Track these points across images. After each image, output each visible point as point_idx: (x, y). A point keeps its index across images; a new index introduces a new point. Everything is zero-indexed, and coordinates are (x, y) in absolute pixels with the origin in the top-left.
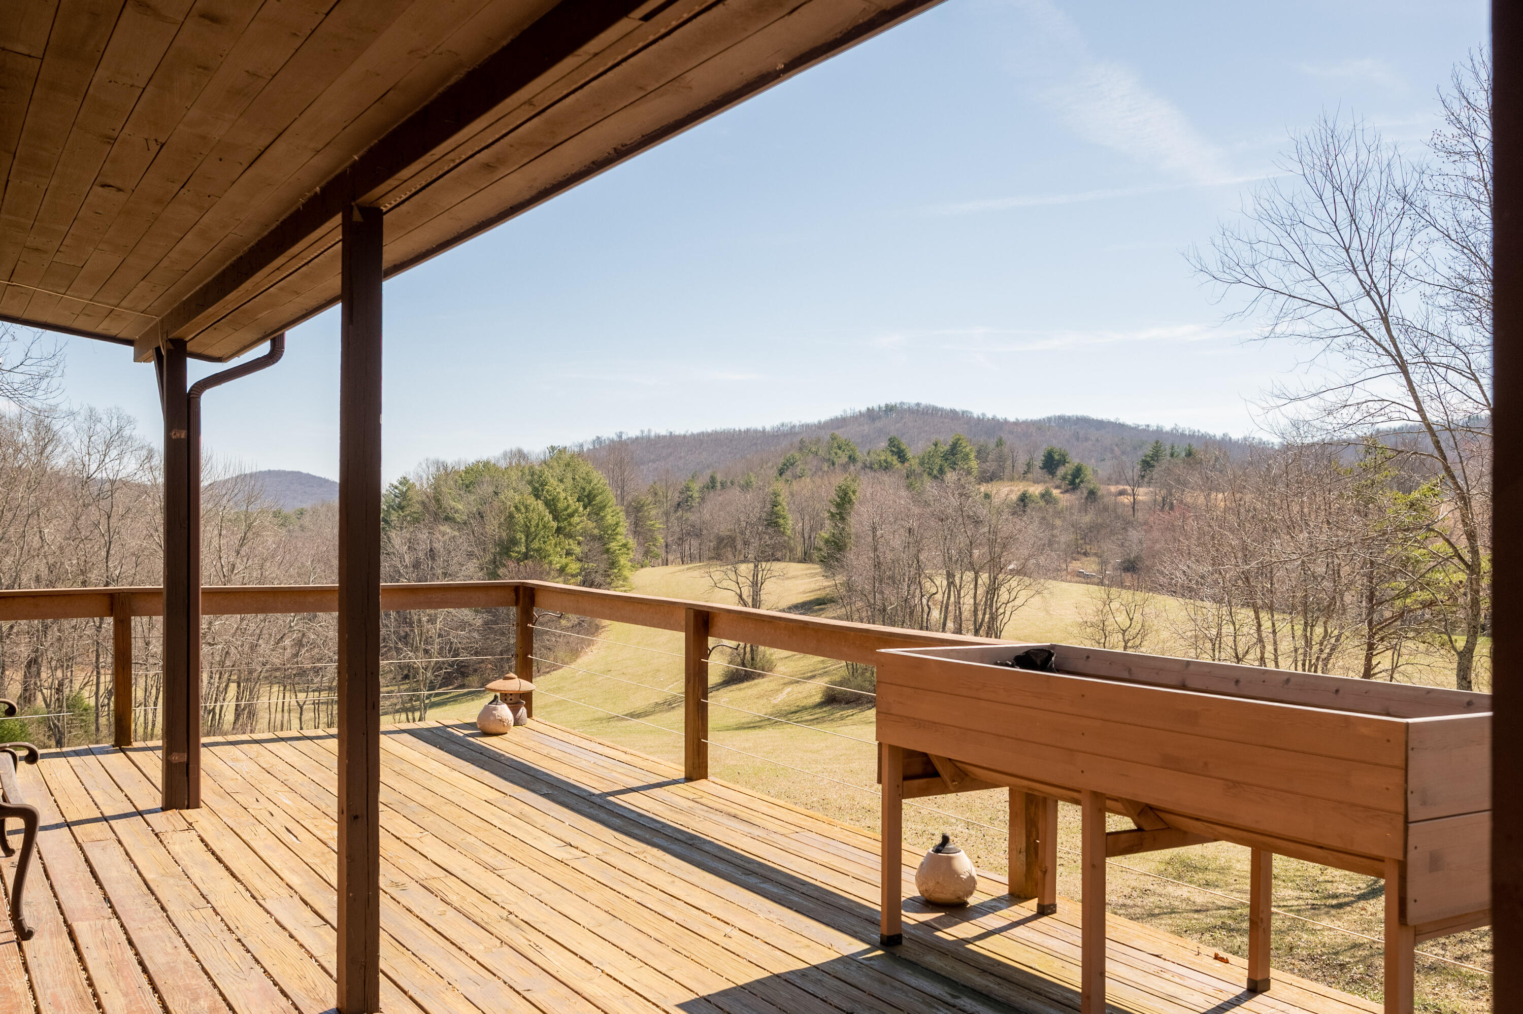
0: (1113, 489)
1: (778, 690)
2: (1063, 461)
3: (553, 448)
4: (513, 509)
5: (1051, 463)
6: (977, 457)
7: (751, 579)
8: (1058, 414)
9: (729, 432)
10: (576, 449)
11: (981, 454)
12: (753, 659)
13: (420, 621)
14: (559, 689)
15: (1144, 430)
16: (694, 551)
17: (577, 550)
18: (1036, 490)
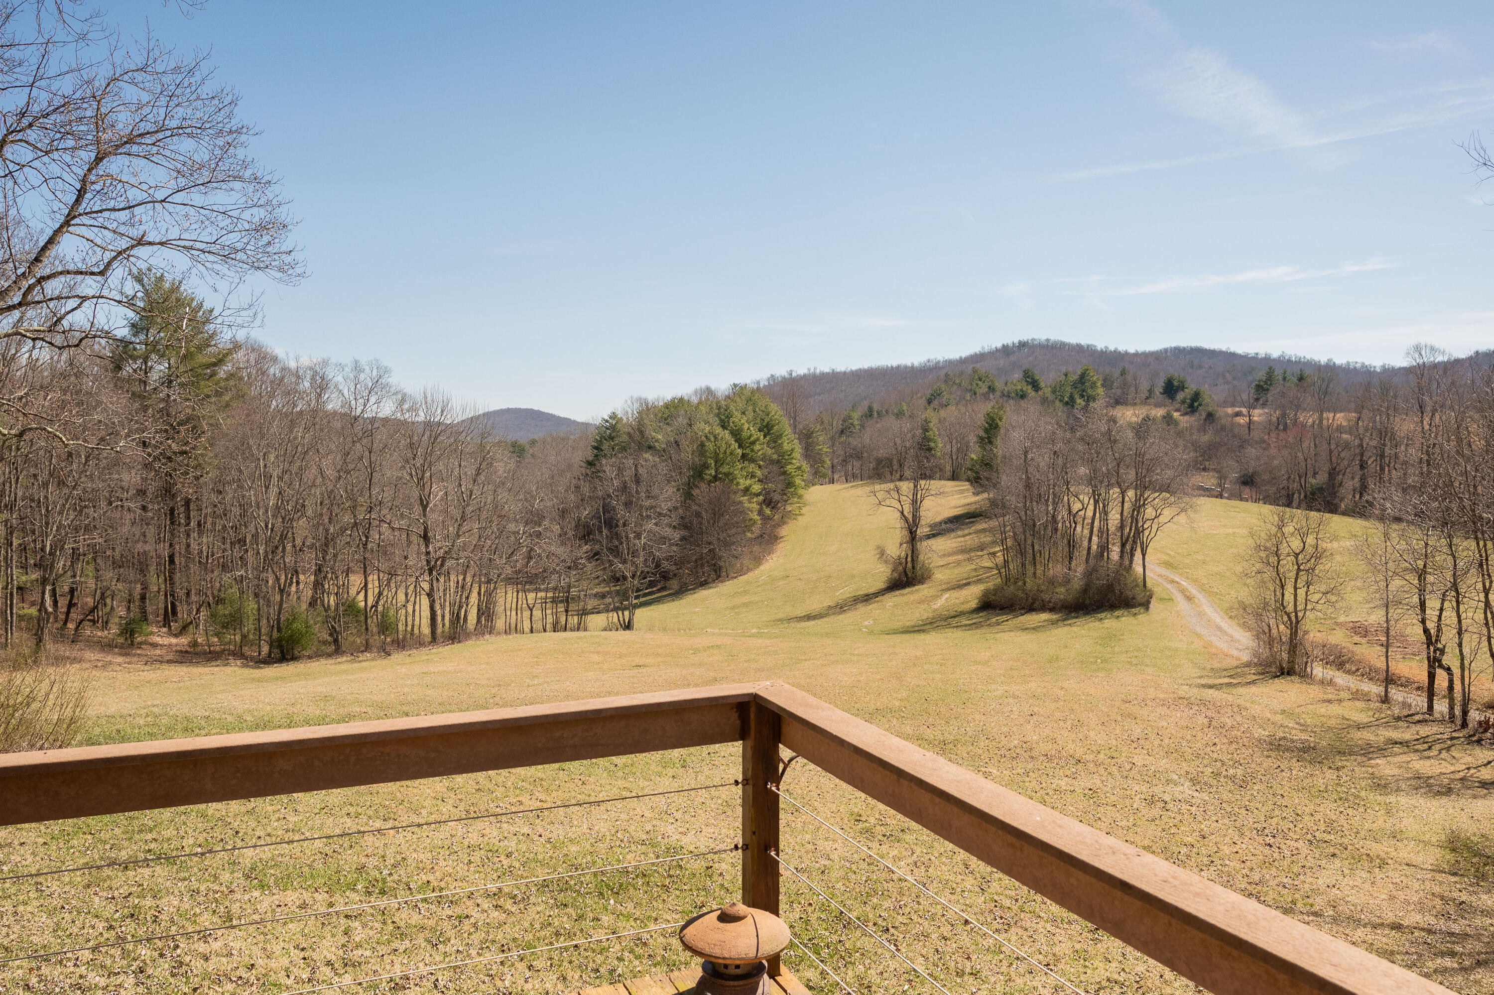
0: (1230, 411)
1: (938, 596)
2: (1182, 387)
3: (735, 385)
4: (704, 438)
5: (1171, 389)
6: (1103, 385)
7: (911, 497)
8: (1173, 345)
9: (883, 369)
10: (755, 386)
11: (1107, 383)
12: (913, 568)
13: (627, 537)
14: (746, 592)
15: (1253, 358)
16: (857, 471)
17: (759, 473)
18: (1159, 412)
